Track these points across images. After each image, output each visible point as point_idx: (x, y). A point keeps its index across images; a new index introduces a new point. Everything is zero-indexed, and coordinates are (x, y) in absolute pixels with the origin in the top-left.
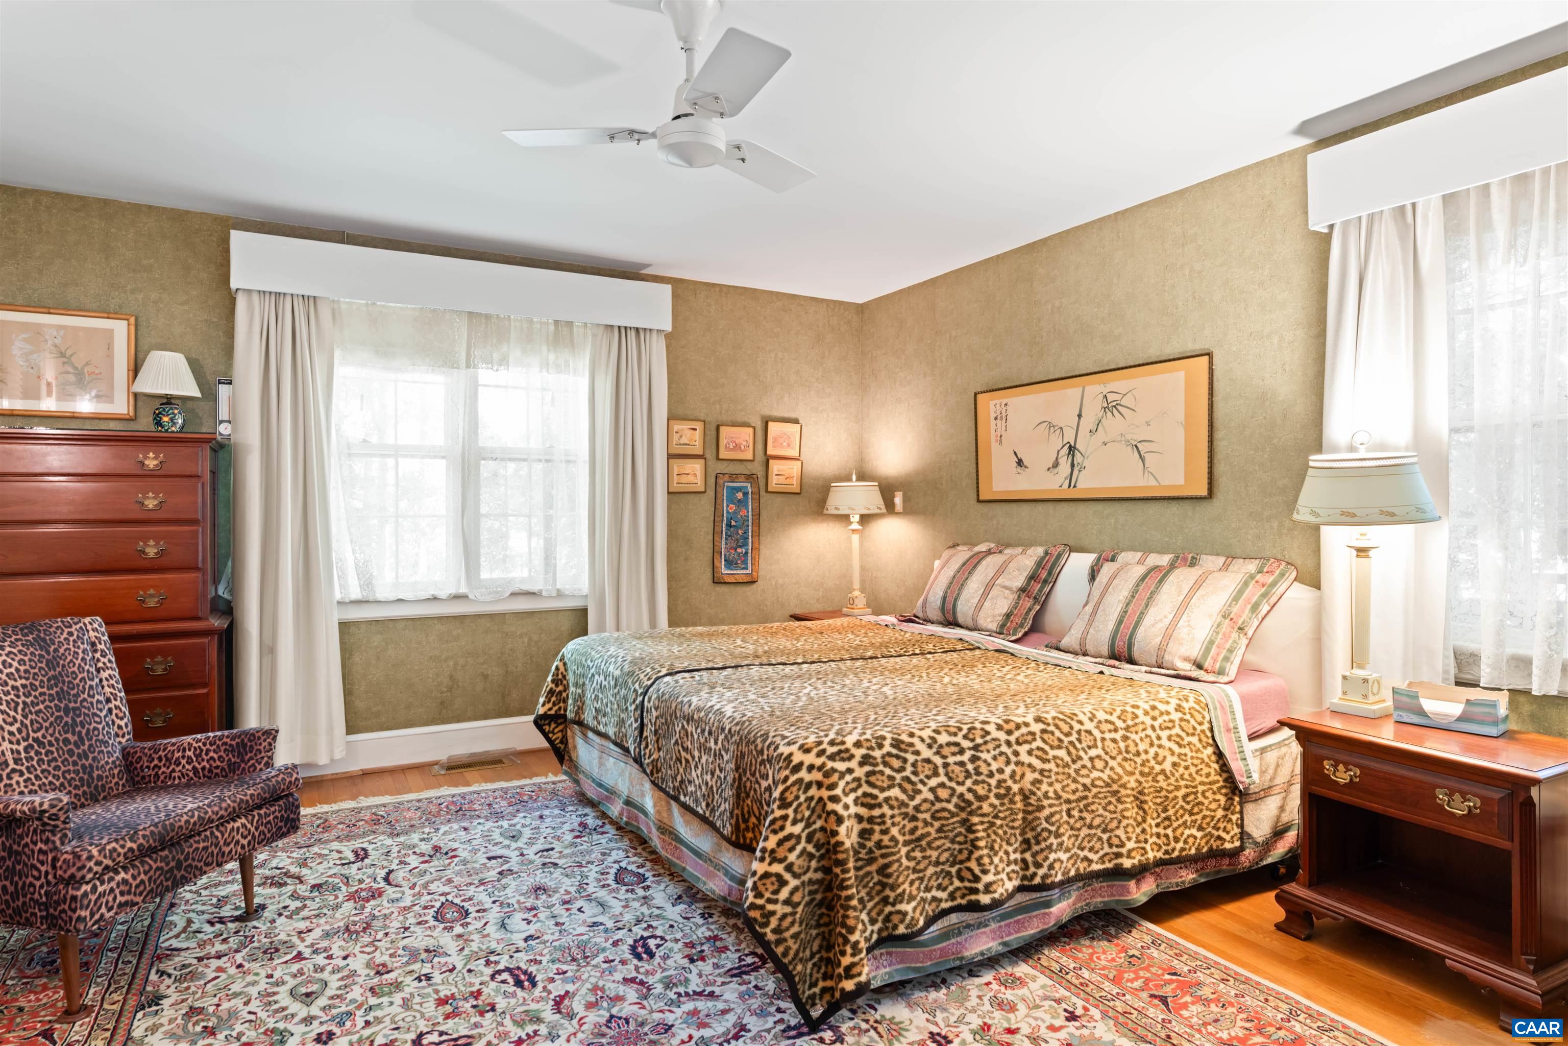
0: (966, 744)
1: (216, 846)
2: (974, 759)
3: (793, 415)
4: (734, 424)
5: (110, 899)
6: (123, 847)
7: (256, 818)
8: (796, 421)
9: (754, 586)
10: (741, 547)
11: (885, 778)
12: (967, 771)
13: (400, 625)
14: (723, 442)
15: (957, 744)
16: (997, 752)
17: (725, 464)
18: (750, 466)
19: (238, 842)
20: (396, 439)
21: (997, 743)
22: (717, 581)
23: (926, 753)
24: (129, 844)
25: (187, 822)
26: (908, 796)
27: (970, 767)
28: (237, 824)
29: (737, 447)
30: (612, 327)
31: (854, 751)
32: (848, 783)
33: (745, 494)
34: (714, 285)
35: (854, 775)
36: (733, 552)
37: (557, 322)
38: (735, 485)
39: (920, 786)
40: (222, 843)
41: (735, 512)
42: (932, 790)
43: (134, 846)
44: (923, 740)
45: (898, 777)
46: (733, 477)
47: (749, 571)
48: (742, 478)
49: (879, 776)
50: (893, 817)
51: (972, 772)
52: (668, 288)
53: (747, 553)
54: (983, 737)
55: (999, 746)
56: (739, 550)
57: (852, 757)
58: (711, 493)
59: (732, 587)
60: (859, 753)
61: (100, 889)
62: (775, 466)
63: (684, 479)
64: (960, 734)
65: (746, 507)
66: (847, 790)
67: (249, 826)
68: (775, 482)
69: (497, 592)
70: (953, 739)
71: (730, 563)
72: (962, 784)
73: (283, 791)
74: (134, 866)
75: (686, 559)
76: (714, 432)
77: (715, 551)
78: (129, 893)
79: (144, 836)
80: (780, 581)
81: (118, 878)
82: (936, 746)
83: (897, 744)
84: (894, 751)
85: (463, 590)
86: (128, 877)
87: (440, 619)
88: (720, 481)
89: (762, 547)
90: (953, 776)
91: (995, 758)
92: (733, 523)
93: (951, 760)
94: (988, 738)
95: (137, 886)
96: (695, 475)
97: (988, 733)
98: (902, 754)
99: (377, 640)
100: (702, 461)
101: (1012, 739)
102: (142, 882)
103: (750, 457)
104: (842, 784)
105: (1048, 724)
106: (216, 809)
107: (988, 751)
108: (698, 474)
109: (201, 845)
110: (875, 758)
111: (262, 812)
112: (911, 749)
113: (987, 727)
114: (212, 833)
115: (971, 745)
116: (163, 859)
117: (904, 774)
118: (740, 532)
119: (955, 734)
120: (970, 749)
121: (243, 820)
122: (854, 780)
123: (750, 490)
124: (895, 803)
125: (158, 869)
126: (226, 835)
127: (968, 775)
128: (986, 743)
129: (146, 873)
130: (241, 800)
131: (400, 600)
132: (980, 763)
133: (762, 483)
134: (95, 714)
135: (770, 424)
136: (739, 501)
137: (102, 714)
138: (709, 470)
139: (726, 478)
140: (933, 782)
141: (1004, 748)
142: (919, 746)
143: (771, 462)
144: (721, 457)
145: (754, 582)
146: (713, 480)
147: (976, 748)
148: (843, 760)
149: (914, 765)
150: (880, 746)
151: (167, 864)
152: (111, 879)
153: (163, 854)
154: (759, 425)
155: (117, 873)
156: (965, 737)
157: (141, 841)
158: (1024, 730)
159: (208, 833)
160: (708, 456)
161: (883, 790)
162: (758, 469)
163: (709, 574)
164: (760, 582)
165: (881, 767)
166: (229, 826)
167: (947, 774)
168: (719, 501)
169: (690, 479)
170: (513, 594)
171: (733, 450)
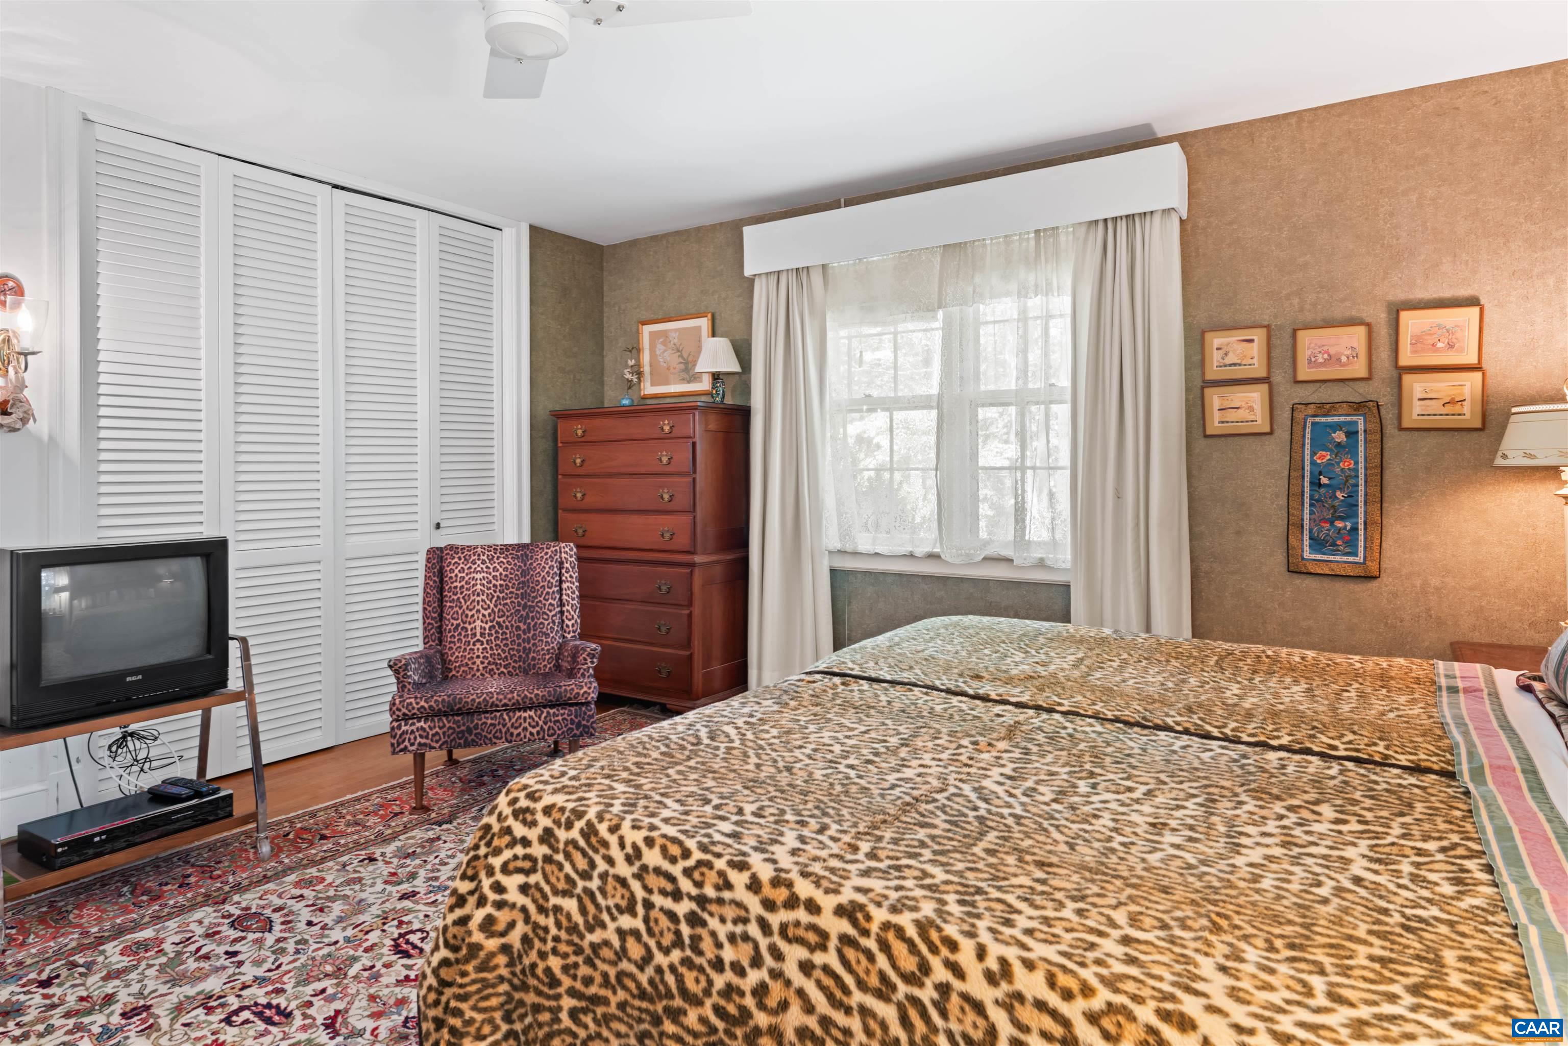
0: (686, 885)
1: (504, 726)
2: (694, 920)
3: (1464, 292)
4: (1329, 324)
5: (412, 737)
6: (417, 703)
7: (544, 715)
8: (1473, 302)
9: (1374, 584)
10: (1341, 518)
11: (561, 875)
12: (678, 933)
13: (890, 579)
14: (1304, 354)
15: (672, 879)
16: (739, 929)
17: (1311, 388)
18: (1361, 388)
19: (525, 729)
20: (896, 389)
21: (743, 913)
22: (1295, 569)
23: (624, 870)
24: (422, 703)
25: (473, 700)
26: (586, 922)
27: (685, 930)
28: (526, 715)
29: (1333, 360)
30: (1096, 222)
31: (539, 817)
32: (516, 857)
33: (1352, 434)
34: (1286, 116)
35: (528, 851)
36: (1327, 526)
37: (1037, 232)
38: (1330, 419)
39: (605, 917)
40: (509, 725)
41: (1329, 464)
42: (621, 933)
43: (426, 706)
44: (622, 845)
45: (581, 884)
46: (1325, 408)
47: (1360, 558)
48: (1345, 408)
49: (554, 868)
50: (556, 939)
51: (687, 941)
52: (1175, 146)
53: (1355, 529)
54: (718, 888)
55: (745, 921)
56: (1339, 524)
57: (534, 824)
58: (1283, 434)
59: (1327, 583)
60: (544, 822)
61: (404, 728)
62: (1416, 386)
63: (1232, 416)
64: (682, 864)
65: (1355, 455)
66: (511, 866)
67: (536, 719)
68: (1415, 412)
69: (967, 555)
70: (666, 866)
71: (1318, 544)
72: (666, 951)
73: (570, 699)
74: (433, 720)
75: (1238, 533)
76: (1289, 341)
77: (1293, 525)
78: (427, 738)
79: (436, 701)
80: (1435, 581)
81: (419, 725)
82: (638, 864)
83: (589, 832)
84: (582, 843)
85: (937, 550)
86: (426, 726)
87: (924, 577)
88: (1299, 416)
89: (1388, 521)
90: (656, 930)
91: (732, 938)
92: (1324, 480)
93: (658, 900)
94: (727, 895)
95: (433, 735)
96: (1251, 409)
97: (728, 886)
98: (591, 853)
99: (870, 591)
100: (1265, 387)
101: (775, 920)
102: (437, 733)
103: (1362, 372)
104: (507, 854)
105: (866, 933)
106: (501, 697)
107: (723, 920)
108: (1258, 407)
109: (489, 721)
110: (557, 841)
111: (552, 711)
112: (603, 851)
113: (734, 876)
114: (501, 715)
115: (694, 892)
116: (455, 722)
117: (588, 884)
118: (1339, 495)
119: (673, 860)
120: (691, 898)
121: (532, 713)
122: (527, 857)
123: (1361, 427)
124: (565, 923)
125: (450, 728)
126: (513, 720)
127: (678, 942)
128: (720, 901)
129: (440, 728)
130: (526, 696)
131: (877, 554)
132: (703, 932)
133: (1388, 415)
134: (544, 613)
135: (1404, 315)
136: (1339, 445)
137: (551, 614)
138: (1279, 400)
139: (1311, 410)
140: (626, 922)
141: (753, 930)
142: (615, 852)
143: (1407, 378)
144: (1301, 376)
145: (1375, 578)
146: (1287, 414)
147: (702, 901)
148: (524, 822)
149: (604, 876)
150: (569, 826)
151: (459, 727)
152: (413, 724)
153: (456, 718)
154: (1380, 317)
155: (419, 721)
156: (687, 872)
157: (432, 703)
158: (802, 915)
159: (498, 714)
160: (1277, 378)
161: (556, 892)
162: (1380, 392)
163: (1280, 557)
164: (1385, 579)
165: (560, 857)
166: (518, 714)
167: (646, 920)
168: (1296, 447)
169: (1242, 414)
170: (986, 559)
171: (1325, 363)
